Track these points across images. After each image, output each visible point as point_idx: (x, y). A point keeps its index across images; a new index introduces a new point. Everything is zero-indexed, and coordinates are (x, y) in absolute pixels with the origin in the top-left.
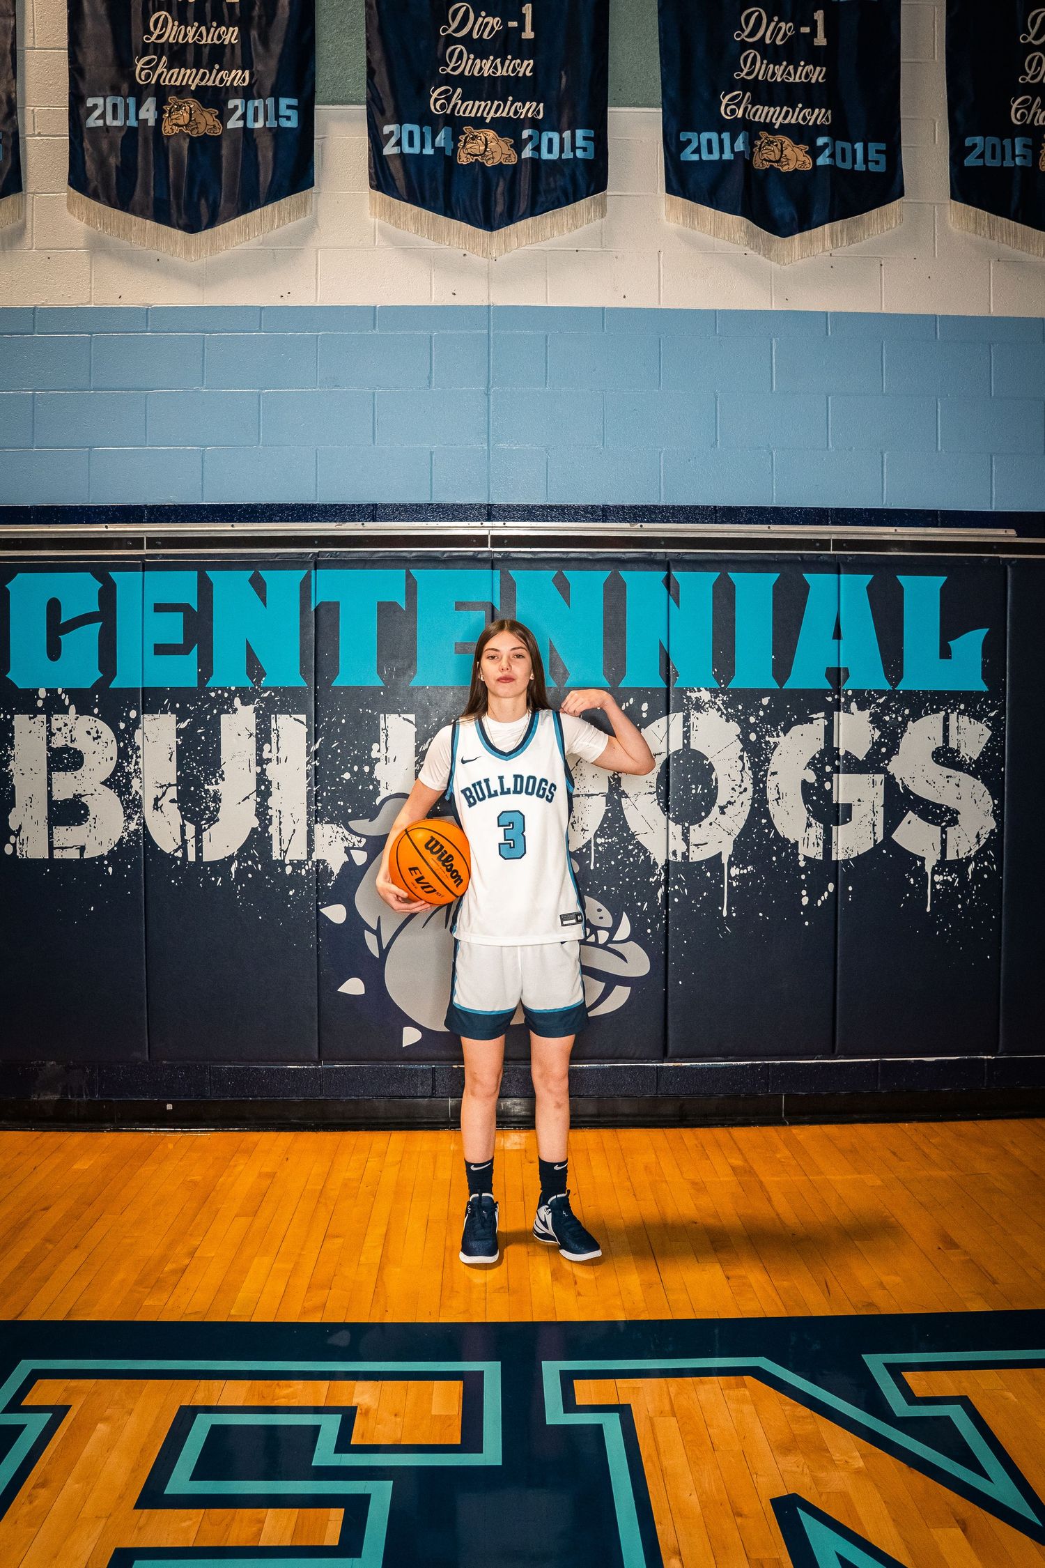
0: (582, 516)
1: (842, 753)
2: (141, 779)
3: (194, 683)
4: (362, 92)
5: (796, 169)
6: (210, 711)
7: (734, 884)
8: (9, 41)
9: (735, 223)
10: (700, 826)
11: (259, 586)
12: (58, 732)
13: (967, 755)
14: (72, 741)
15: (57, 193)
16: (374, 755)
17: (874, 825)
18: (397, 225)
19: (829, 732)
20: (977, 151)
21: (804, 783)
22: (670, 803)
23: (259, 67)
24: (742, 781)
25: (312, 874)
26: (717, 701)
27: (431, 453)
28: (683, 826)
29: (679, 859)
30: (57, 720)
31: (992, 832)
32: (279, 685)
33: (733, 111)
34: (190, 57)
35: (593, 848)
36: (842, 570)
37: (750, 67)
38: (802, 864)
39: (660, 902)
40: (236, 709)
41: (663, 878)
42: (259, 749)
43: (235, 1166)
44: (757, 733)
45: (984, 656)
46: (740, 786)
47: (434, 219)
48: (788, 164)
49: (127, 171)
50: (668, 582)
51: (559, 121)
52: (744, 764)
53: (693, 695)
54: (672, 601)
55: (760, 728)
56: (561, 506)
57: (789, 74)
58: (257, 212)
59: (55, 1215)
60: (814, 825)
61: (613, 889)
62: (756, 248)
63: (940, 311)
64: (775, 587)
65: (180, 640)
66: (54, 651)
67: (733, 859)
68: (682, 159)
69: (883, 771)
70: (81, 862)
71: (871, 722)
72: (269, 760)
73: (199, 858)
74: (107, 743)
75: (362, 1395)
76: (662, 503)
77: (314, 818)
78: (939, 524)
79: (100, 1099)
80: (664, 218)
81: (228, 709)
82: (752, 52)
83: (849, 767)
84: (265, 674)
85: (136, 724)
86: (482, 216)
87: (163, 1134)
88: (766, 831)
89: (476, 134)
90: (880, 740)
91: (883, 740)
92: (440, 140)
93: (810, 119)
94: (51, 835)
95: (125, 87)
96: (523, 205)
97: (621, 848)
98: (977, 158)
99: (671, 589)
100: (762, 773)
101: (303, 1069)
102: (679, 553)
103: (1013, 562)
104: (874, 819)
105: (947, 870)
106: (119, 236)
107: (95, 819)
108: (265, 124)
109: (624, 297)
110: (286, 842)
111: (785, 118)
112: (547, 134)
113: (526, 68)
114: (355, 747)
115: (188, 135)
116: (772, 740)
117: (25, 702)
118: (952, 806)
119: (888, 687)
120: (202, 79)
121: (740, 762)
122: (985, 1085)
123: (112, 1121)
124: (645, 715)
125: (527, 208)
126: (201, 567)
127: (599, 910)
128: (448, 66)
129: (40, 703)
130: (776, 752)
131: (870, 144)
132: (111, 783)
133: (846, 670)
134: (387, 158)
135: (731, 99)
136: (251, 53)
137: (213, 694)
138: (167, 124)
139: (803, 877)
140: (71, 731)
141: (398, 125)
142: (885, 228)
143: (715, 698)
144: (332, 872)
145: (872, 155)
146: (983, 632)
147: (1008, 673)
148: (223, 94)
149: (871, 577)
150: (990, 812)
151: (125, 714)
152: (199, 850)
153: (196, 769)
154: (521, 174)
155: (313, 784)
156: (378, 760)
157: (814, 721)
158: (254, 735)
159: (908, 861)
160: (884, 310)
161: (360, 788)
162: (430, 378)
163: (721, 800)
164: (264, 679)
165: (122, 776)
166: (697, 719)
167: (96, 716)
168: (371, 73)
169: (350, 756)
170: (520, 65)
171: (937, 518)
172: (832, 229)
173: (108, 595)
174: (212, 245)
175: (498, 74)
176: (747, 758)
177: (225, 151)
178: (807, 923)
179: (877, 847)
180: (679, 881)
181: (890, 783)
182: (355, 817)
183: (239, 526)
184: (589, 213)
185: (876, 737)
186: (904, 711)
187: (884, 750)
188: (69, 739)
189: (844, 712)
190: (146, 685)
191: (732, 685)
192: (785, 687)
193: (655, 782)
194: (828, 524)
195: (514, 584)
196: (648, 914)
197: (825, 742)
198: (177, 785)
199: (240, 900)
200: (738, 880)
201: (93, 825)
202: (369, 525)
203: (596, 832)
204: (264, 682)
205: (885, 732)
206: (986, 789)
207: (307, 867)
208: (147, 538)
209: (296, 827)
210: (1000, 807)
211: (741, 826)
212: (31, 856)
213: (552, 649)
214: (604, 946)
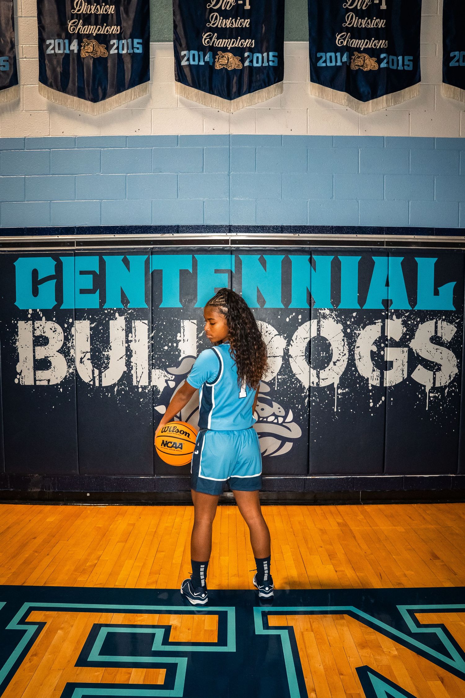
0: (272, 230)
1: (389, 338)
2: (74, 349)
3: (97, 306)
4: (172, 36)
5: (371, 69)
6: (105, 319)
7: (340, 397)
8: (11, 13)
9: (343, 96)
10: (324, 371)
11: (126, 263)
12: (37, 329)
13: (446, 339)
14: (44, 333)
15: (34, 85)
16: (178, 338)
17: (403, 371)
18: (187, 98)
19: (383, 328)
20: (456, 59)
21: (372, 351)
22: (311, 360)
23: (124, 24)
24: (344, 350)
25: (150, 392)
26: (332, 314)
27: (204, 202)
28: (317, 370)
29: (315, 385)
30: (37, 323)
31: (456, 374)
32: (136, 307)
33: (342, 42)
34: (93, 20)
35: (276, 380)
36: (390, 254)
37: (350, 21)
38: (370, 388)
39: (306, 404)
40: (117, 318)
41: (307, 394)
42: (127, 336)
43: (117, 520)
44: (350, 329)
45: (454, 294)
46: (343, 353)
47: (204, 95)
48: (367, 67)
49: (65, 74)
50: (311, 260)
51: (262, 47)
53: (322, 312)
54: (312, 268)
55: (352, 326)
56: (262, 226)
57: (368, 24)
58: (124, 92)
59: (39, 541)
60: (376, 370)
61: (285, 399)
62: (351, 107)
63: (437, 136)
64: (359, 262)
65: (91, 287)
66: (35, 292)
67: (339, 385)
68: (318, 65)
69: (408, 346)
70: (48, 387)
71: (402, 324)
72: (131, 341)
73: (100, 385)
74: (59, 333)
75: (173, 620)
76: (308, 225)
77: (151, 367)
78: (435, 234)
79: (58, 491)
80: (310, 93)
81: (113, 318)
82: (351, 13)
83: (392, 344)
84: (129, 302)
85: (72, 325)
86: (226, 93)
87: (85, 506)
88: (354, 373)
89: (223, 55)
90: (406, 332)
92: (207, 58)
93: (378, 45)
94: (35, 374)
95: (63, 35)
96: (245, 88)
97: (289, 380)
98: (456, 62)
99: (312, 263)
100: (352, 347)
101: (147, 478)
102: (316, 247)
104: (403, 368)
105: (436, 391)
106: (62, 104)
107: (54, 367)
108: (127, 52)
109: (291, 130)
110: (139, 378)
111: (366, 45)
112: (256, 55)
113: (246, 23)
114: (170, 335)
115: (92, 57)
116: (357, 332)
117: (23, 315)
118: (438, 362)
119: (410, 308)
120: (98, 31)
121: (343, 342)
122: (451, 488)
123: (63, 500)
124: (300, 321)
125: (246, 90)
126: (100, 254)
127: (279, 408)
128: (210, 23)
129: (29, 316)
130: (359, 337)
131: (405, 57)
132: (61, 351)
133: (391, 300)
134: (183, 67)
135: (341, 37)
136: (120, 18)
137: (106, 311)
138: (83, 52)
139: (371, 394)
140: (43, 328)
141: (188, 51)
142: (411, 97)
143: (332, 313)
144: (159, 391)
145: (406, 62)
146: (454, 283)
148: (108, 38)
149: (403, 258)
150: (456, 365)
151: (67, 321)
152: (100, 381)
153: (99, 345)
154: (244, 73)
155: (151, 351)
156: (180, 341)
157: (376, 324)
158: (125, 329)
159: (418, 387)
160: (411, 135)
161: (172, 353)
162: (203, 168)
163: (334, 359)
164: (129, 304)
165: (66, 348)
166: (324, 322)
167: (54, 321)
168: (175, 27)
169: (167, 339)
170: (244, 22)
171: (434, 231)
172: (387, 97)
173: (59, 267)
174: (104, 108)
175: (234, 26)
176: (346, 340)
177: (109, 64)
178: (372, 415)
179: (404, 381)
180: (315, 396)
181: (410, 351)
182: (170, 366)
183: (117, 236)
184: (275, 91)
185: (404, 331)
186: (417, 319)
187: (408, 337)
188: (42, 332)
189: (390, 319)
190: (76, 308)
191: (339, 307)
192: (364, 308)
193: (304, 350)
194: (383, 234)
195: (241, 261)
196: (301, 410)
197: (381, 333)
198: (90, 352)
199: (119, 403)
200: (341, 395)
201: (53, 370)
202: (175, 235)
203: (278, 373)
204: (129, 306)
205: (409, 328)
206: (454, 355)
207: (148, 389)
208: (76, 241)
209: (144, 371)
210: (460, 363)
211: (343, 371)
212: (26, 384)
213: (258, 291)
214: (281, 425)
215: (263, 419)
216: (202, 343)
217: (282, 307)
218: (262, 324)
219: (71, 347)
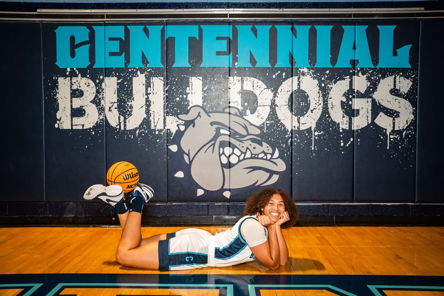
0: (261, 6)
1: (356, 91)
2: (104, 100)
3: (123, 66)
6: (129, 76)
7: (316, 138)
10: (304, 117)
11: (146, 31)
12: (74, 84)
13: (403, 91)
14: (80, 87)
16: (187, 91)
17: (368, 117)
19: (351, 83)
21: (342, 101)
22: (293, 109)
24: (319, 101)
25: (165, 134)
26: (310, 72)
28: (298, 117)
29: (296, 129)
30: (74, 79)
31: (412, 120)
32: (154, 67)
35: (265, 125)
36: (356, 24)
38: (341, 131)
39: (289, 144)
40: (138, 75)
41: (290, 135)
42: (147, 89)
44: (324, 84)
45: (410, 55)
46: (318, 103)
50: (293, 29)
52: (320, 95)
53: (301, 70)
54: (294, 36)
55: (326, 81)
56: (254, 3)
60: (345, 117)
61: (273, 139)
64: (331, 30)
65: (118, 51)
66: (73, 55)
67: (316, 129)
69: (371, 97)
70: (83, 130)
71: (367, 79)
72: (150, 93)
73: (125, 129)
74: (92, 87)
77: (166, 114)
78: (394, 7)
79: (89, 216)
81: (135, 75)
83: (358, 96)
84: (148, 63)
85: (102, 80)
87: (111, 228)
88: (328, 119)
91: (371, 86)
94: (72, 121)
97: (275, 125)
99: (294, 32)
100: (326, 98)
101: (162, 205)
102: (297, 19)
103: (423, 20)
104: (368, 115)
105: (395, 134)
107: (88, 115)
110: (156, 123)
114: (181, 89)
116: (330, 86)
117: (63, 73)
118: (397, 110)
119: (373, 67)
122: (410, 214)
123: (93, 224)
124: (284, 77)
126: (125, 25)
127: (268, 147)
129: (68, 73)
130: (331, 90)
132: (94, 102)
133: (357, 61)
137: (130, 70)
139: (341, 136)
140: (79, 83)
143: (309, 71)
144: (172, 133)
146: (410, 46)
147: (419, 61)
149: (367, 26)
150: (412, 113)
151: (98, 77)
152: (125, 125)
153: (124, 97)
155: (166, 102)
156: (189, 93)
157: (345, 79)
158: (145, 84)
159: (380, 130)
161: (182, 103)
163: (311, 108)
164: (148, 64)
165: (97, 99)
167: (88, 78)
169: (179, 92)
173: (92, 35)
176: (321, 93)
178: (343, 153)
179: (369, 125)
180: (296, 137)
181: (374, 101)
182: (181, 114)
183: (139, 11)
185: (368, 85)
186: (379, 75)
187: (371, 90)
188: (78, 86)
189: (357, 76)
190: (106, 67)
191: (315, 66)
192: (335, 67)
193: (288, 101)
194: (351, 8)
195: (237, 30)
196: (285, 149)
197: (350, 87)
198: (117, 102)
199: (140, 143)
200: (317, 137)
201: (87, 117)
202: (185, 10)
203: (266, 119)
204: (148, 66)
205: (372, 83)
206: (410, 104)
207: (163, 132)
208: (106, 15)
209: (160, 117)
210: (416, 110)
211: (319, 117)
212: (65, 128)
213: (251, 54)
214: (269, 160)
215: (255, 156)
216: (206, 95)
217: (270, 66)
218: (254, 80)
219: (102, 99)
